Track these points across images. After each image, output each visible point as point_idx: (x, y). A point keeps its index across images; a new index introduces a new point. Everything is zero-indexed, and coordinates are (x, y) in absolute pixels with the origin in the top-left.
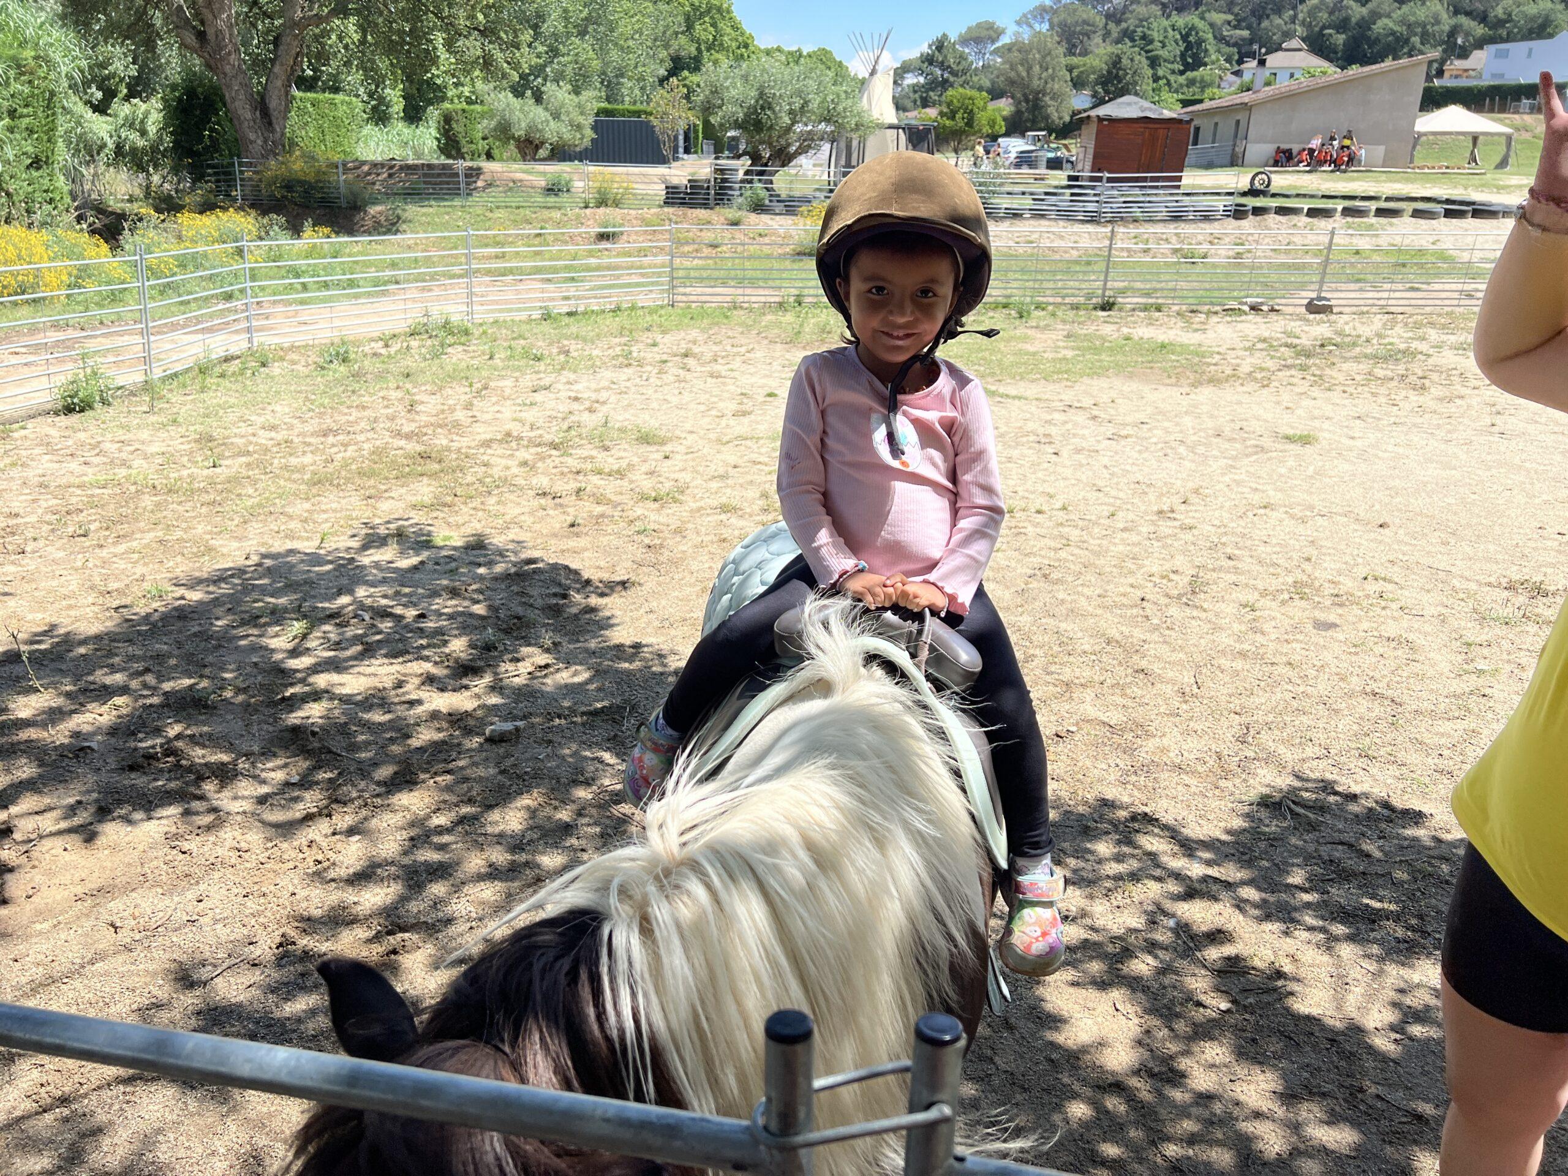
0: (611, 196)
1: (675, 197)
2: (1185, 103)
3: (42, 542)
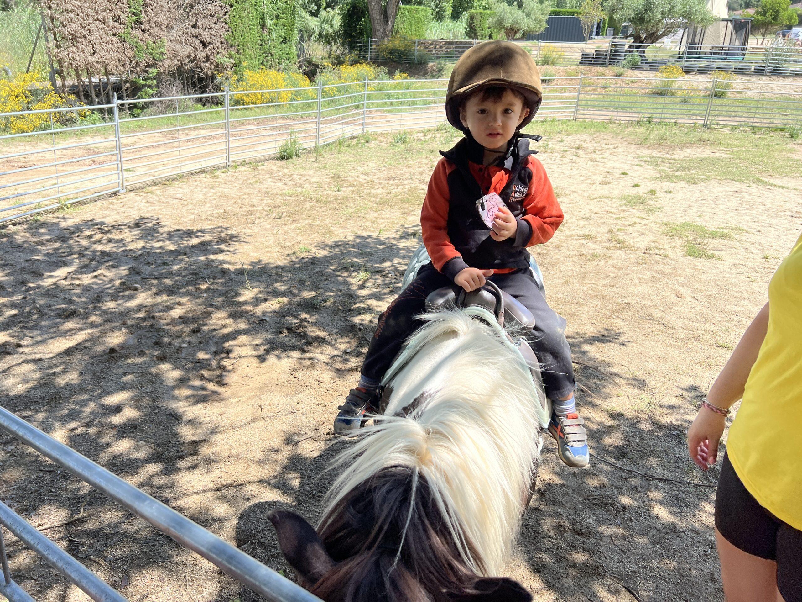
0: (551, 59)
1: (586, 60)
3: (262, 220)
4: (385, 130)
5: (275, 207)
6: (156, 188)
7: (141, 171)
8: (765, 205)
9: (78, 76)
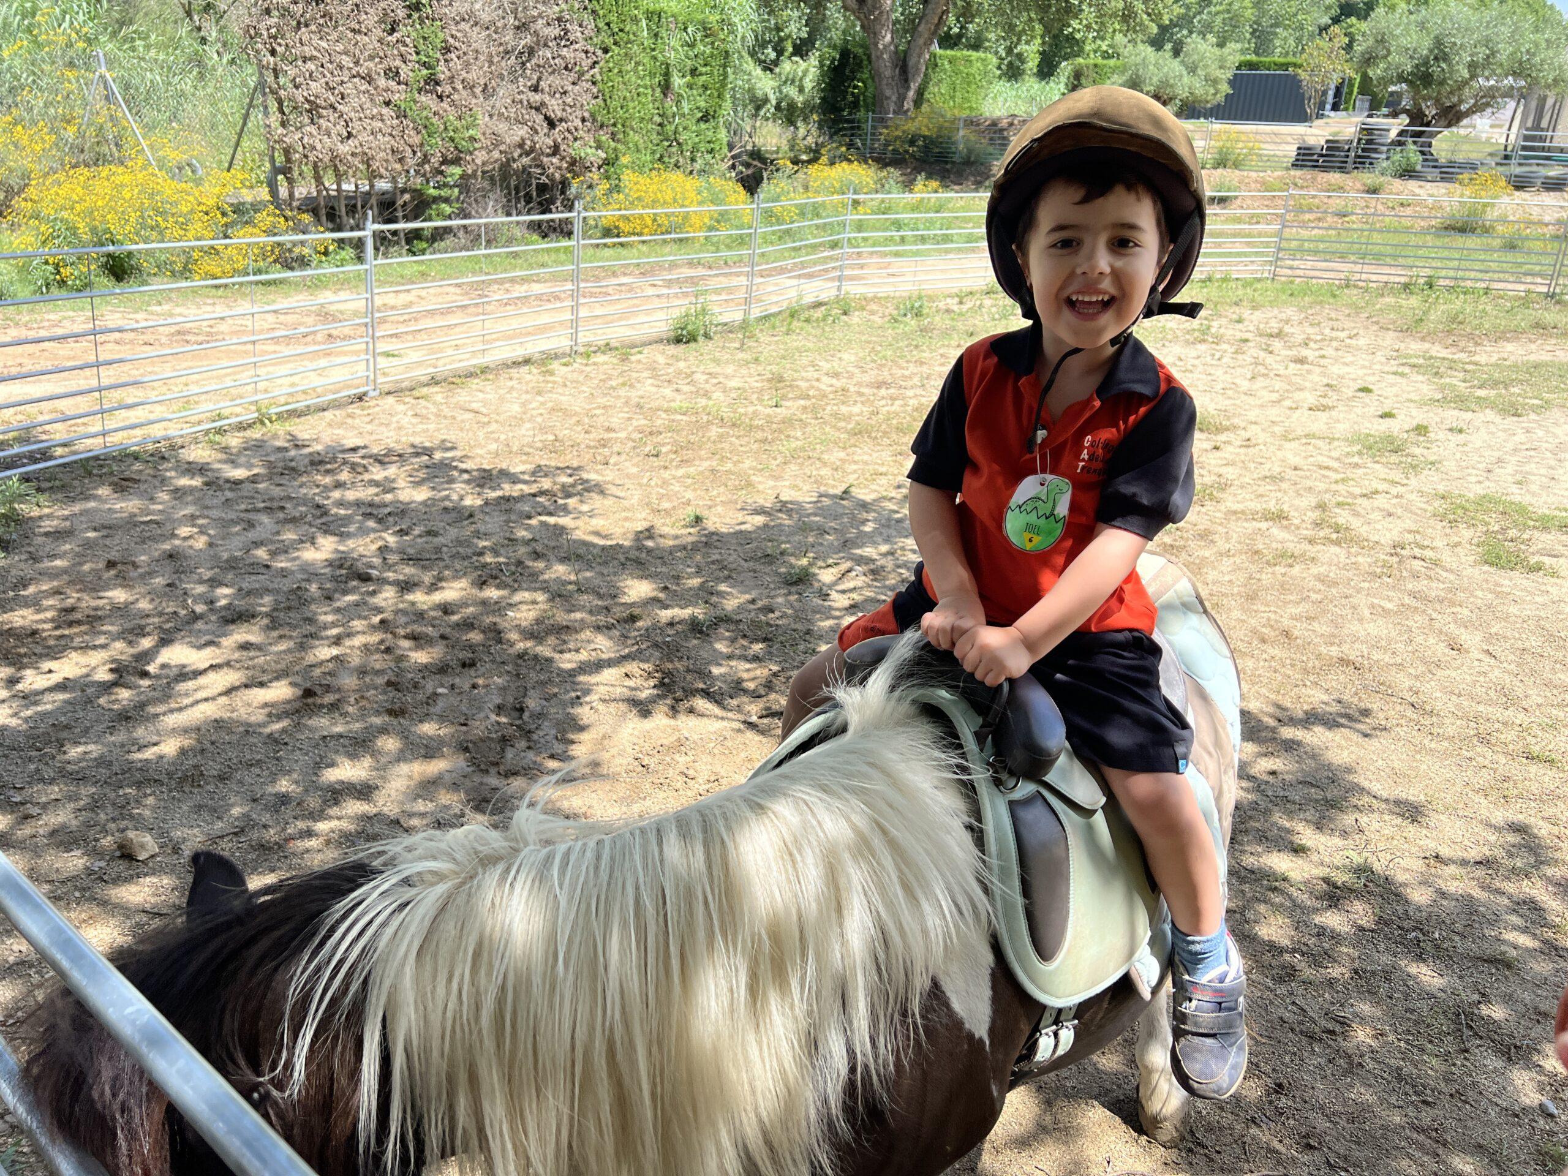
1: (1306, 158)
3: (624, 457)
4: (883, 291)
5: (651, 433)
6: (436, 389)
7: (414, 356)
9: (318, 179)
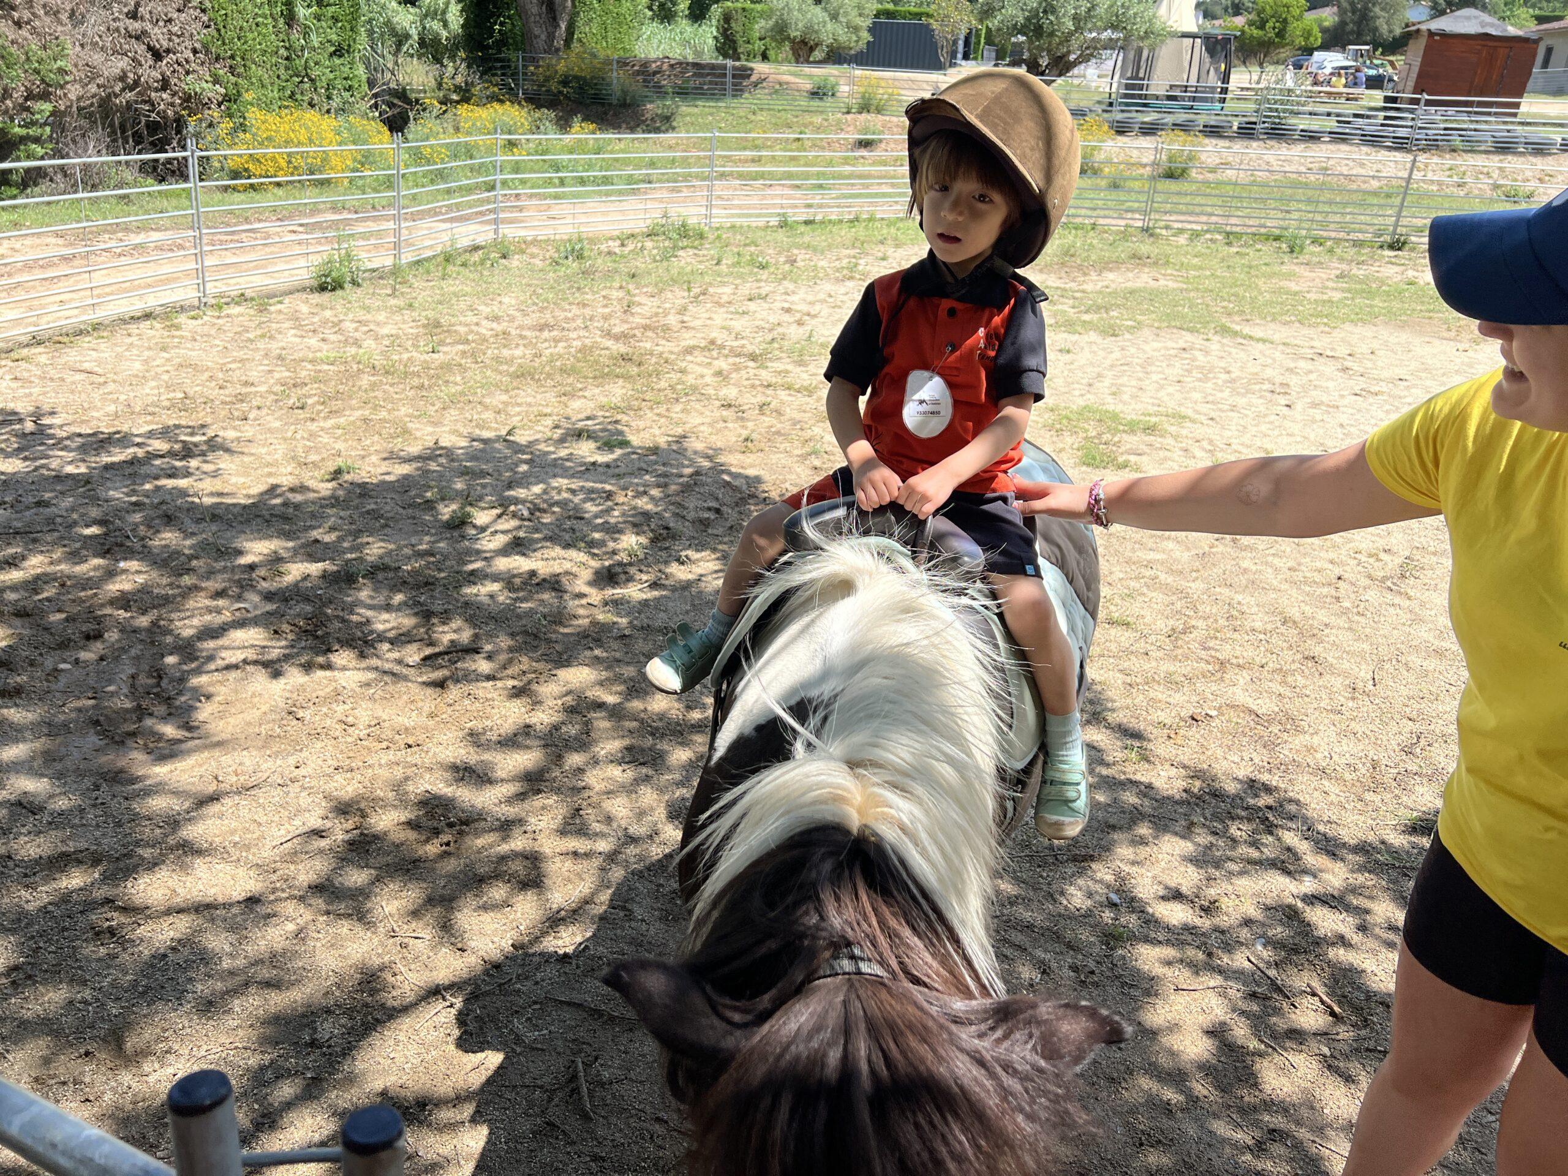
0: (875, 102)
2: (1541, 20)
3: (265, 411)
4: (543, 234)
5: (295, 386)
6: (40, 349)
8: (1229, 372)
